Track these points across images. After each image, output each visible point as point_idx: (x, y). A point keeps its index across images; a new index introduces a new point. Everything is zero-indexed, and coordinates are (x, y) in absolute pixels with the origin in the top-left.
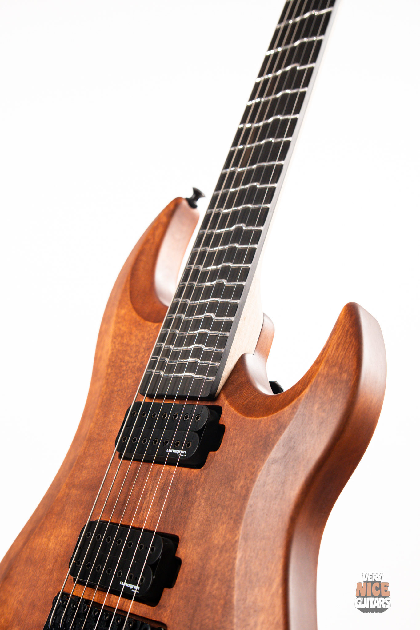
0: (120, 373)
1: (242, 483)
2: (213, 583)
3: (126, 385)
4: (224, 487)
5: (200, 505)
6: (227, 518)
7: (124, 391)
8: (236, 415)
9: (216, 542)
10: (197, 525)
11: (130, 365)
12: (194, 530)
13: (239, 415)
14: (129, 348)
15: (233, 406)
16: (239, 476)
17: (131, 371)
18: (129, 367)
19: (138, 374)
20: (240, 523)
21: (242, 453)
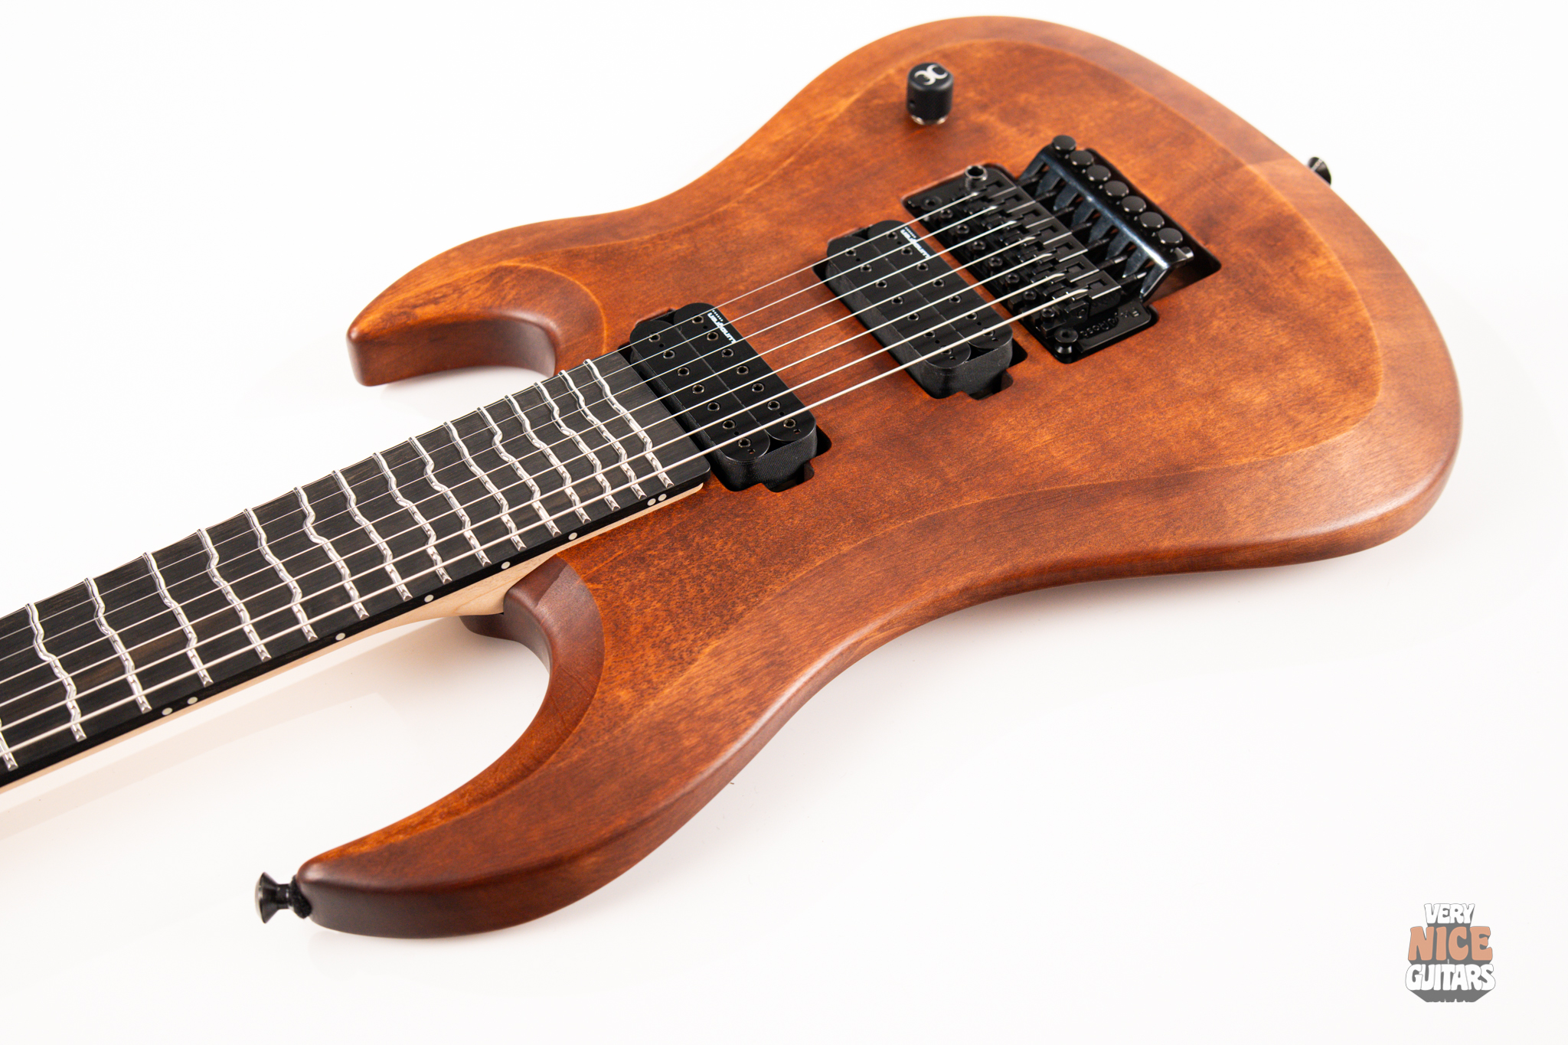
0: (722, 578)
1: (677, 247)
2: (803, 191)
3: (730, 545)
4: (702, 263)
5: (752, 273)
6: (729, 231)
7: (742, 537)
8: (608, 323)
9: (765, 222)
10: (774, 258)
11: (695, 571)
12: (783, 256)
13: (604, 319)
14: (673, 605)
15: (602, 338)
16: (673, 255)
17: (701, 557)
18: (699, 567)
19: (694, 538)
20: (718, 214)
21: (645, 275)
